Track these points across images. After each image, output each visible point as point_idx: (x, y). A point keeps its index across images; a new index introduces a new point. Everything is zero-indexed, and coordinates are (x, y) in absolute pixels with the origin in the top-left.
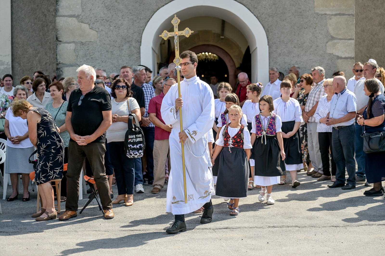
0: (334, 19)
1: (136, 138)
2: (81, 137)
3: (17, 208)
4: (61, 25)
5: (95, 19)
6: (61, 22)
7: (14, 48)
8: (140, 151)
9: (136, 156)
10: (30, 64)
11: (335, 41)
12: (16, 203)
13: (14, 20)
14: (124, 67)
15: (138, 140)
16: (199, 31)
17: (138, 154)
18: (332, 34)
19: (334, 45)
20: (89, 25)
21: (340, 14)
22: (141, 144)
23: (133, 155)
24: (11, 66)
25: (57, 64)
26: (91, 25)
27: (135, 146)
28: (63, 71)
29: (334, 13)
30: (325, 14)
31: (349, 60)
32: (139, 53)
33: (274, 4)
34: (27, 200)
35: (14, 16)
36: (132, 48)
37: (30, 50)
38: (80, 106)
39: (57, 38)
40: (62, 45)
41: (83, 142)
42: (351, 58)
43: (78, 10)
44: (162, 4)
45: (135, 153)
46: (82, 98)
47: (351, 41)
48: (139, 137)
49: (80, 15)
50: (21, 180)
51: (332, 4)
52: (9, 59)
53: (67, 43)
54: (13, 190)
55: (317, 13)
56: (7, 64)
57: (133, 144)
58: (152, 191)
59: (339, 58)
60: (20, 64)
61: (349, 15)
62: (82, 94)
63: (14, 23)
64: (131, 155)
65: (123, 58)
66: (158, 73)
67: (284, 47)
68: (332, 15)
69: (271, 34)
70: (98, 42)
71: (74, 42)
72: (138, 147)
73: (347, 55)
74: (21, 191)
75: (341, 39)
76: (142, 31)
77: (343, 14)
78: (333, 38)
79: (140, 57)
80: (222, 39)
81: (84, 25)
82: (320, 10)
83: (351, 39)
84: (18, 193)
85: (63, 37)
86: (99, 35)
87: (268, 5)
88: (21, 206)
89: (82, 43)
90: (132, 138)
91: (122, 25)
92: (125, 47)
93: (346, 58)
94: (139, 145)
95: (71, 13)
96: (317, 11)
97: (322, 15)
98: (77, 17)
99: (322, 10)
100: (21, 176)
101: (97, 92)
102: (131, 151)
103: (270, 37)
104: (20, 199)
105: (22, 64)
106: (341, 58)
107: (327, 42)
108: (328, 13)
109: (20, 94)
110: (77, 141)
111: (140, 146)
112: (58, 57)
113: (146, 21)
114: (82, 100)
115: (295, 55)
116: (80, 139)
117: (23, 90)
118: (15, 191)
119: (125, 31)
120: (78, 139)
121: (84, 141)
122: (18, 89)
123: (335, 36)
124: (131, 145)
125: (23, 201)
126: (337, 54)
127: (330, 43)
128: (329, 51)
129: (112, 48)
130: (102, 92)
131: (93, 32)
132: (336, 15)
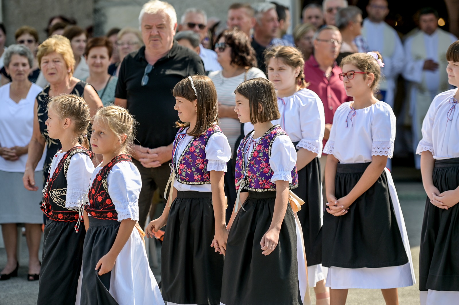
2: (150, 150)
3: (16, 295)
12: (15, 284)
14: (236, 7)
28: (107, 14)
38: (145, 86)
41: (153, 160)
46: (148, 70)
50: (24, 239)
54: (8, 257)
62: (147, 63)
66: (302, 17)
74: (24, 260)
84: (18, 264)
88: (25, 291)
100: (24, 229)
101: (178, 58)
104: (22, 277)
109: (17, 64)
110: (140, 160)
114: (149, 75)
116: (148, 155)
117: (23, 54)
118: (12, 259)
120: (143, 155)
121: (155, 159)
122: (12, 53)
125: (29, 280)
130: (188, 57)
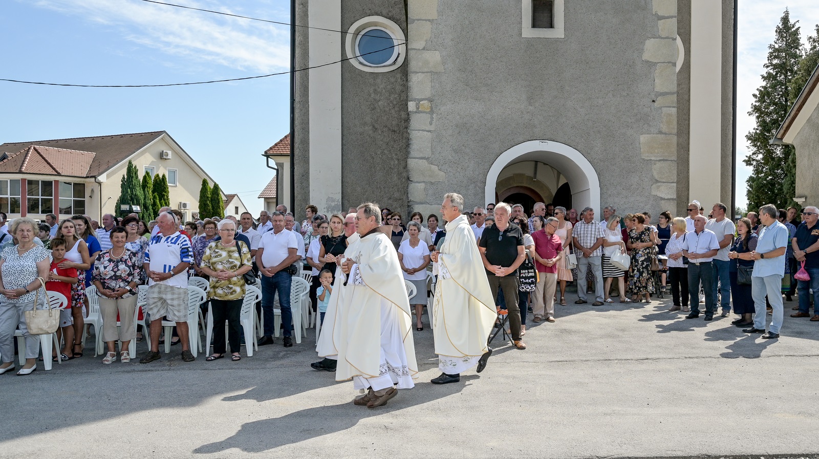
0: (658, 165)
1: (528, 273)
4: (412, 166)
5: (444, 161)
6: (412, 163)
7: (344, 187)
8: (532, 285)
9: (528, 290)
10: (358, 201)
11: (659, 184)
13: (344, 161)
15: (530, 274)
16: (514, 174)
17: (530, 288)
18: (656, 178)
19: (658, 187)
20: (438, 166)
21: (664, 160)
22: (533, 278)
23: (525, 289)
24: (341, 203)
25: (408, 202)
26: (440, 167)
27: (527, 281)
28: (414, 208)
29: (658, 159)
30: (651, 160)
31: (671, 201)
32: (484, 193)
33: (605, 150)
34: (422, 329)
35: (344, 158)
36: (477, 188)
37: (359, 189)
39: (408, 178)
40: (413, 184)
42: (673, 199)
43: (428, 153)
44: (505, 149)
45: (527, 287)
47: (672, 184)
48: (532, 272)
49: (430, 157)
51: (656, 151)
52: (339, 197)
53: (417, 182)
55: (644, 159)
56: (338, 201)
57: (526, 278)
58: (533, 320)
59: (662, 199)
60: (349, 201)
61: (672, 161)
63: (344, 164)
64: (523, 288)
65: (469, 197)
67: (614, 189)
68: (657, 161)
69: (602, 177)
70: (446, 182)
71: (424, 182)
72: (530, 281)
73: (669, 197)
75: (664, 182)
76: (486, 173)
77: (667, 160)
78: (657, 181)
79: (484, 196)
80: (534, 181)
81: (433, 167)
82: (645, 156)
83: (673, 182)
85: (414, 176)
86: (447, 176)
87: (600, 151)
89: (432, 183)
90: (524, 273)
91: (468, 167)
92: (470, 187)
93: (668, 199)
94: (531, 279)
95: (421, 155)
96: (643, 157)
97: (647, 161)
98: (427, 159)
99: (648, 156)
102: (523, 285)
103: (601, 180)
105: (351, 202)
106: (664, 199)
107: (652, 185)
108: (653, 159)
111: (532, 281)
112: (409, 195)
113: (490, 164)
115: (623, 196)
119: (471, 172)
123: (658, 179)
124: (523, 280)
126: (661, 196)
127: (654, 186)
128: (654, 193)
129: (459, 187)
131: (442, 173)
132: (660, 160)
